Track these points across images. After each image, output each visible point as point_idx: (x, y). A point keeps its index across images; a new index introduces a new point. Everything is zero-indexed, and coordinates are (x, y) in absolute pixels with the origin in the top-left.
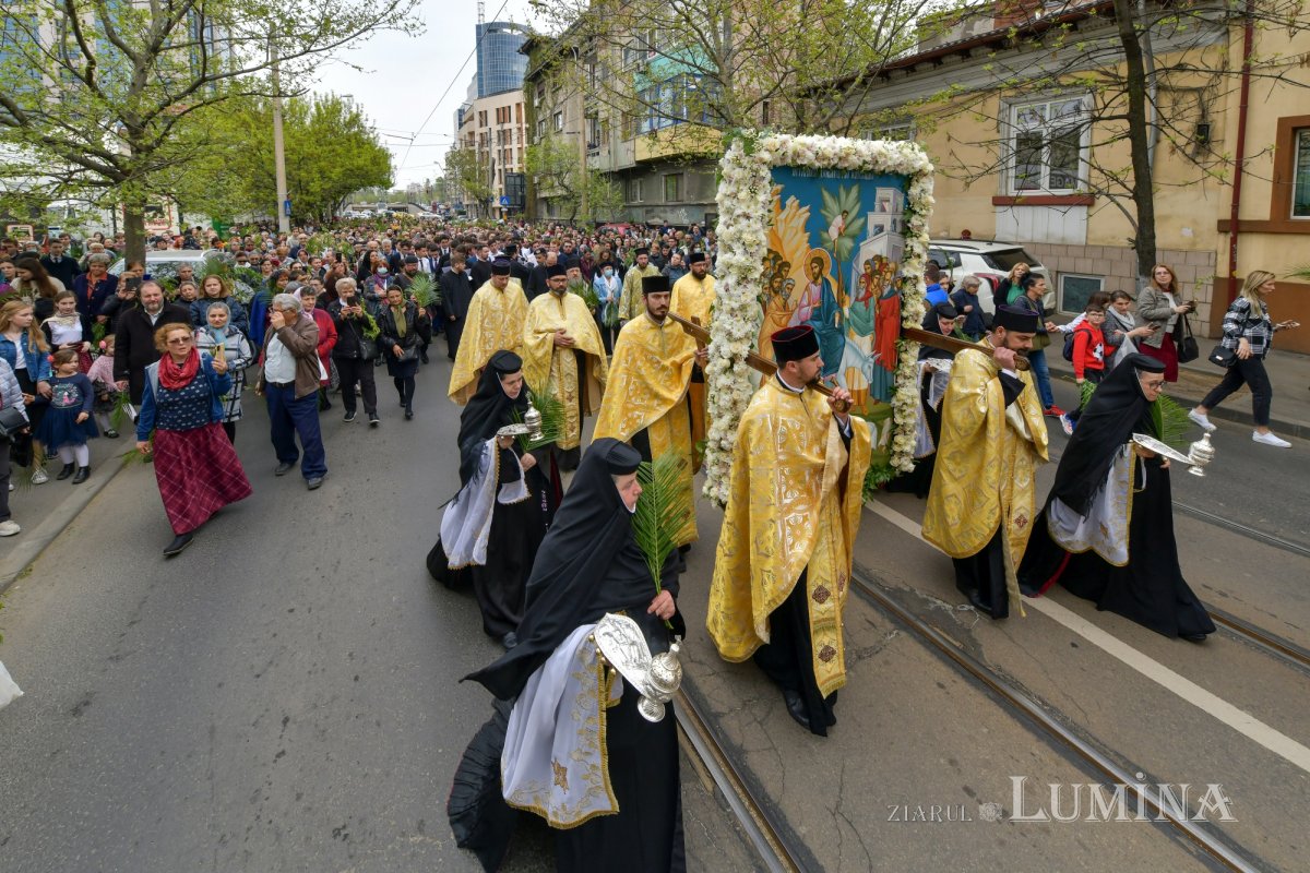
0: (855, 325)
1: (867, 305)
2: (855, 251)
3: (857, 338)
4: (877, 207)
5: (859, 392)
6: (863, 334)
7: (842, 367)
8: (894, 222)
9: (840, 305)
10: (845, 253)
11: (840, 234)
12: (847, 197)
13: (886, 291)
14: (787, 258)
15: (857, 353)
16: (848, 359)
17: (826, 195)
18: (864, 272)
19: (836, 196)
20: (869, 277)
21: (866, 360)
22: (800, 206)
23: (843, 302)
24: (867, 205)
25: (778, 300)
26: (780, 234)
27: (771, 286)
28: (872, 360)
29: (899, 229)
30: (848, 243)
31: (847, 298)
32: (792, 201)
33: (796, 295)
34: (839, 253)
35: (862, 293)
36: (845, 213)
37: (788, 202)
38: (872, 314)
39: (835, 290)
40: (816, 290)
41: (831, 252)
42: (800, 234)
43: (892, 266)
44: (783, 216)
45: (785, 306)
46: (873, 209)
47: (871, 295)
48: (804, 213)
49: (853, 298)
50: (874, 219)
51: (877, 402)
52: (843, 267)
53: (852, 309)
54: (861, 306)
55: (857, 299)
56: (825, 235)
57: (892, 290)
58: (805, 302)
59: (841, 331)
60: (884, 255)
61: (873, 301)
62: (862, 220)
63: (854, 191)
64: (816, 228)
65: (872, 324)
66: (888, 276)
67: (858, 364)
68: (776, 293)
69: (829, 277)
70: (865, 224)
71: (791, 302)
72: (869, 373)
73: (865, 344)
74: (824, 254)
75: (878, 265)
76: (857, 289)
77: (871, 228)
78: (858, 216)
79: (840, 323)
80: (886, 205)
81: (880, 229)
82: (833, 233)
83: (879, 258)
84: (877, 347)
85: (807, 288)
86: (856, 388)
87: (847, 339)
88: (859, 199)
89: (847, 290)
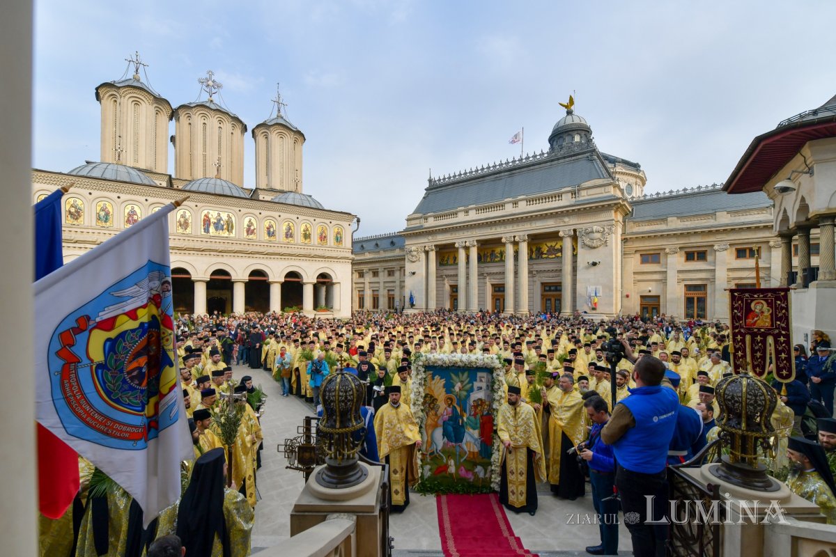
0: (470, 425)
1: (475, 417)
2: (468, 396)
3: (471, 430)
4: (478, 379)
5: (473, 453)
6: (474, 429)
7: (464, 441)
8: (488, 386)
9: (462, 416)
10: (463, 397)
11: (460, 390)
12: (463, 375)
13: (485, 413)
14: (436, 397)
15: (472, 436)
16: (467, 438)
17: (453, 375)
18: (472, 404)
19: (457, 375)
20: (476, 407)
21: (476, 440)
22: (441, 379)
23: (463, 416)
24: (473, 379)
25: (433, 412)
26: (433, 388)
27: (429, 407)
28: (479, 440)
29: (490, 388)
30: (465, 393)
31: (465, 414)
32: (437, 377)
33: (441, 411)
34: (460, 397)
35: (473, 413)
36: (462, 382)
37: (436, 377)
38: (478, 421)
39: (458, 410)
40: (450, 410)
41: (456, 396)
42: (442, 388)
43: (487, 403)
44: (434, 382)
45: (436, 414)
46: (476, 380)
47: (477, 414)
48: (443, 382)
49: (468, 415)
50: (476, 384)
51: (483, 458)
52: (462, 402)
53: (468, 418)
54: (472, 418)
55: (470, 415)
56: (453, 390)
57: (488, 412)
58: (445, 414)
59: (463, 426)
60: (483, 398)
61: (479, 416)
62: (471, 385)
63: (466, 374)
64: (449, 387)
65: (478, 425)
66: (486, 407)
67: (473, 441)
68: (432, 409)
69: (455, 405)
70: (472, 386)
71: (439, 413)
72: (478, 445)
73: (476, 433)
74: (453, 396)
75: (479, 403)
76: (470, 411)
77: (475, 388)
78: (469, 383)
79: (462, 423)
80: (483, 379)
81: (481, 388)
82: (457, 389)
83: (480, 399)
84: (482, 435)
85: (446, 409)
86: (472, 450)
87: (466, 430)
88: (468, 377)
89: (465, 411)
